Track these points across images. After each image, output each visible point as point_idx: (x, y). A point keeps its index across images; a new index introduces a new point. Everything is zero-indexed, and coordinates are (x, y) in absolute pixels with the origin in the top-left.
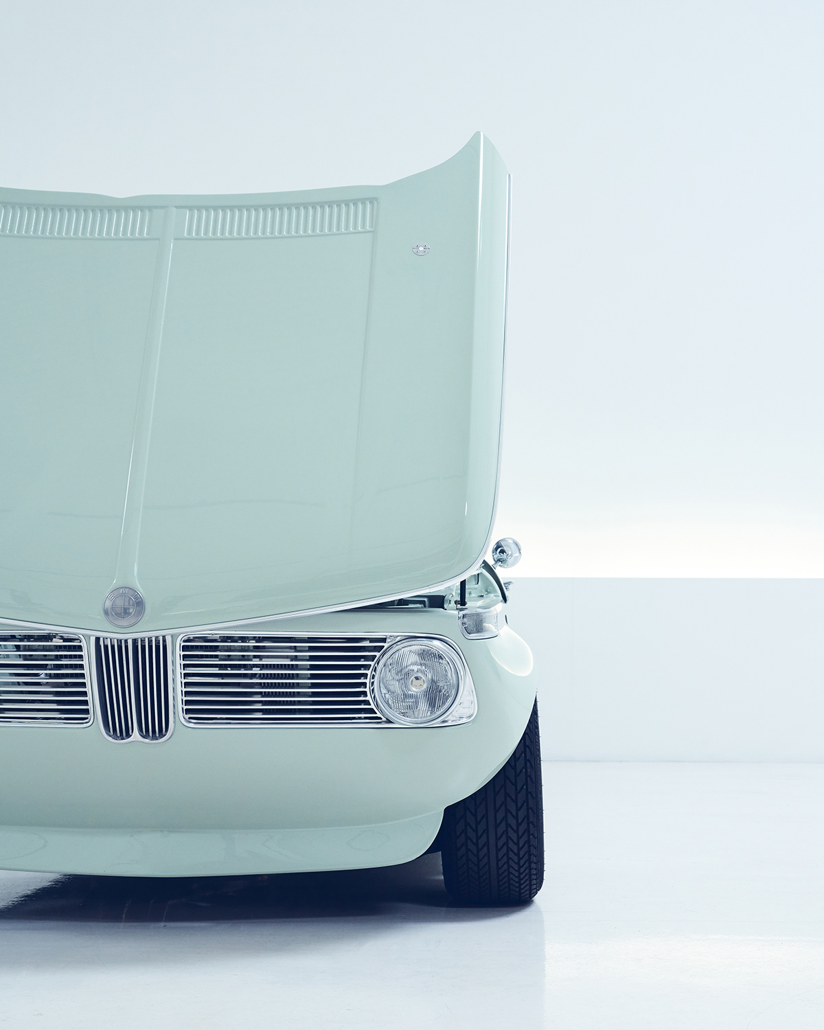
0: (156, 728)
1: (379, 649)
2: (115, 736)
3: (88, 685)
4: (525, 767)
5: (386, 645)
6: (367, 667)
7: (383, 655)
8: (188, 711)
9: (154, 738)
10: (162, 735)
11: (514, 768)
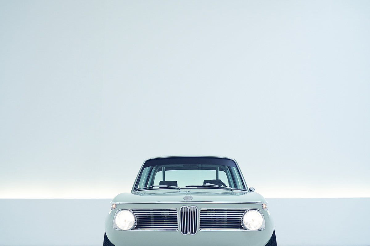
0: (193, 232)
1: (244, 212)
2: (183, 233)
3: (178, 221)
4: (274, 241)
5: (245, 211)
6: (241, 216)
7: (245, 214)
8: (200, 227)
9: (193, 234)
10: (194, 233)
11: (271, 241)
